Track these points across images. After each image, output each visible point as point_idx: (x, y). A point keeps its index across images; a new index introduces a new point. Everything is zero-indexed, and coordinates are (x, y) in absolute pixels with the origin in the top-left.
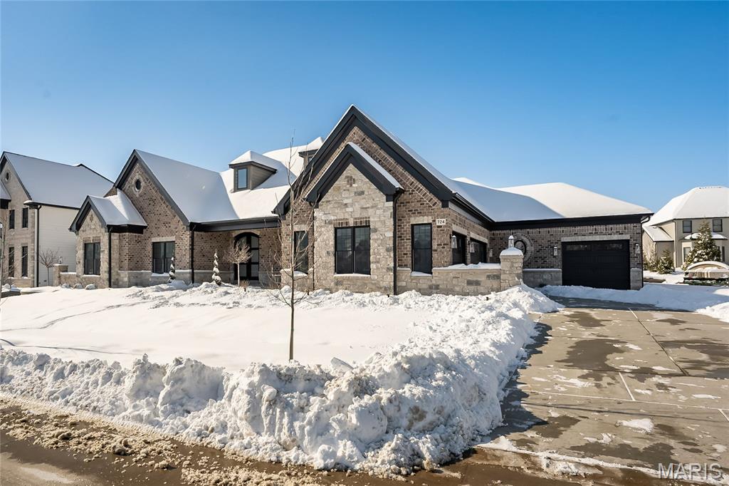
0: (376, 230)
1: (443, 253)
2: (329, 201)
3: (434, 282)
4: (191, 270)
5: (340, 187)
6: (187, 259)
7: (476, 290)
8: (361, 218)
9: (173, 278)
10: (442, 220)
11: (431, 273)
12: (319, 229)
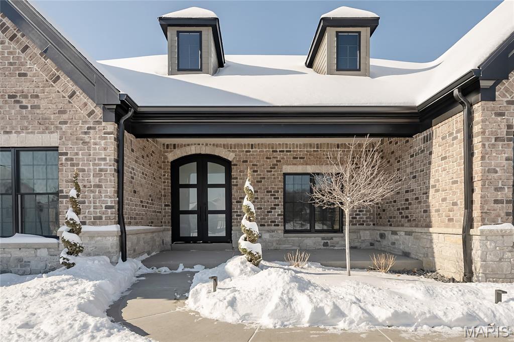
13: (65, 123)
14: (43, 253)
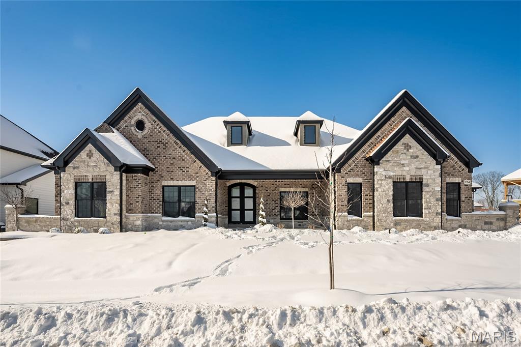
0: (427, 185)
2: (389, 161)
3: (463, 223)
4: (215, 214)
5: (398, 151)
6: (212, 202)
7: (490, 228)
8: (416, 176)
10: (469, 181)
11: (460, 217)
12: (380, 182)
13: (198, 177)
14: (190, 223)
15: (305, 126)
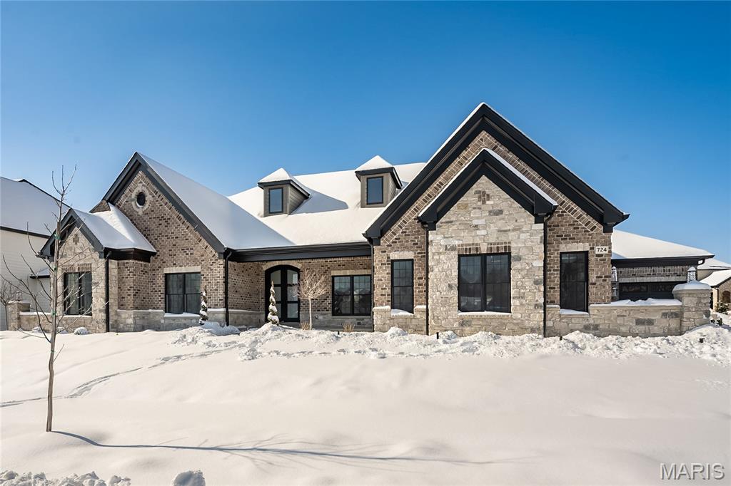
0: (519, 259)
1: (604, 287)
2: (451, 222)
3: (592, 322)
4: (223, 310)
5: (467, 204)
6: (220, 294)
7: (647, 331)
8: (498, 244)
9: (205, 318)
10: (604, 247)
11: (587, 311)
12: (436, 257)
13: (203, 261)
15: (368, 179)
